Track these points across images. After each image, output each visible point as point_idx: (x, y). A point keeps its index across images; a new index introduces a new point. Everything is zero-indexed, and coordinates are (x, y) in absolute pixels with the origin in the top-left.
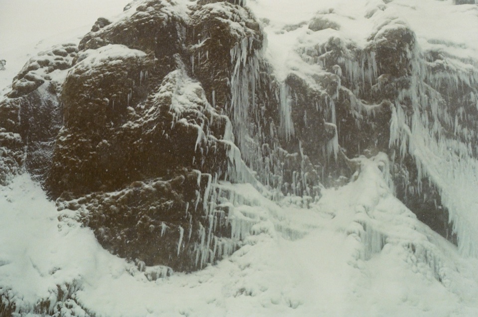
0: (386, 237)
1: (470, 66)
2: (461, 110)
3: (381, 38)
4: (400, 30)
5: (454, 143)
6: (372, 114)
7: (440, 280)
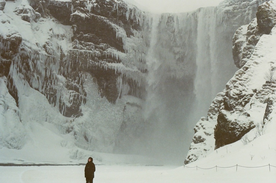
0: (8, 106)
1: (30, 50)
2: (25, 64)
3: (13, 38)
4: (20, 37)
5: (20, 74)
6: (4, 62)
7: (21, 121)
